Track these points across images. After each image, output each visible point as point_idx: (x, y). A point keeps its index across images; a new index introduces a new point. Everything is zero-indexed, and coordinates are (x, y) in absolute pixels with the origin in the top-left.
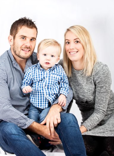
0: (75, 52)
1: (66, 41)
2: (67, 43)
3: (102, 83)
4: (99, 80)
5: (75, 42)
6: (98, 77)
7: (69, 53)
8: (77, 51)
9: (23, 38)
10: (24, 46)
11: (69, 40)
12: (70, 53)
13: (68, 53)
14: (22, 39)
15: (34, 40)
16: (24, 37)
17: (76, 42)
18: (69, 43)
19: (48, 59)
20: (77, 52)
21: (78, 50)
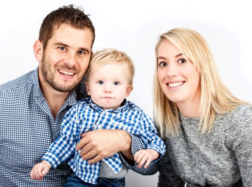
0: (179, 84)
1: (160, 60)
2: (162, 65)
3: (247, 144)
4: (239, 139)
5: (179, 60)
6: (237, 135)
7: (166, 86)
8: (184, 80)
9: (62, 49)
10: (61, 64)
11: (165, 59)
12: (168, 84)
13: (164, 87)
14: (60, 50)
15: (85, 53)
16: (63, 47)
17: (180, 62)
18: (165, 64)
19: (108, 89)
20: (184, 82)
21: (186, 78)
